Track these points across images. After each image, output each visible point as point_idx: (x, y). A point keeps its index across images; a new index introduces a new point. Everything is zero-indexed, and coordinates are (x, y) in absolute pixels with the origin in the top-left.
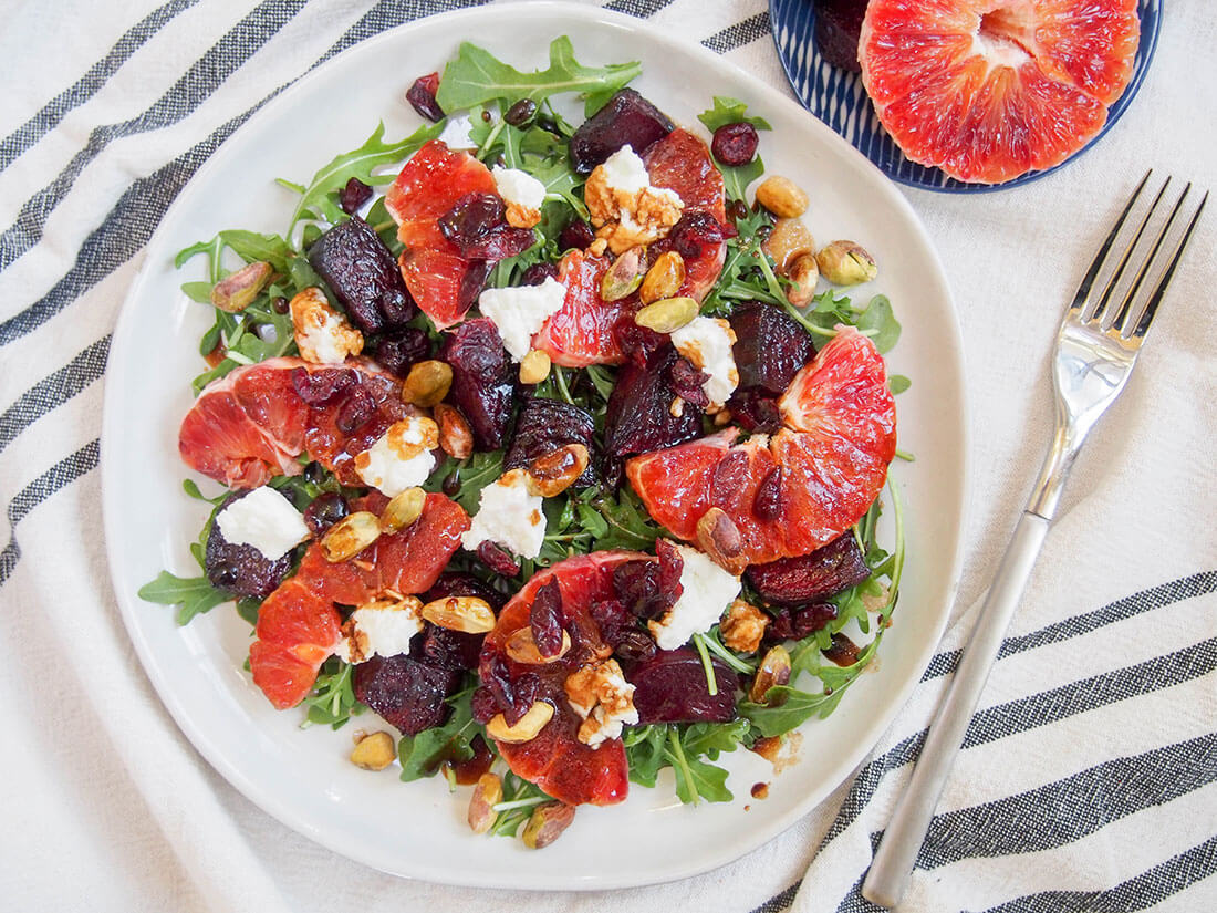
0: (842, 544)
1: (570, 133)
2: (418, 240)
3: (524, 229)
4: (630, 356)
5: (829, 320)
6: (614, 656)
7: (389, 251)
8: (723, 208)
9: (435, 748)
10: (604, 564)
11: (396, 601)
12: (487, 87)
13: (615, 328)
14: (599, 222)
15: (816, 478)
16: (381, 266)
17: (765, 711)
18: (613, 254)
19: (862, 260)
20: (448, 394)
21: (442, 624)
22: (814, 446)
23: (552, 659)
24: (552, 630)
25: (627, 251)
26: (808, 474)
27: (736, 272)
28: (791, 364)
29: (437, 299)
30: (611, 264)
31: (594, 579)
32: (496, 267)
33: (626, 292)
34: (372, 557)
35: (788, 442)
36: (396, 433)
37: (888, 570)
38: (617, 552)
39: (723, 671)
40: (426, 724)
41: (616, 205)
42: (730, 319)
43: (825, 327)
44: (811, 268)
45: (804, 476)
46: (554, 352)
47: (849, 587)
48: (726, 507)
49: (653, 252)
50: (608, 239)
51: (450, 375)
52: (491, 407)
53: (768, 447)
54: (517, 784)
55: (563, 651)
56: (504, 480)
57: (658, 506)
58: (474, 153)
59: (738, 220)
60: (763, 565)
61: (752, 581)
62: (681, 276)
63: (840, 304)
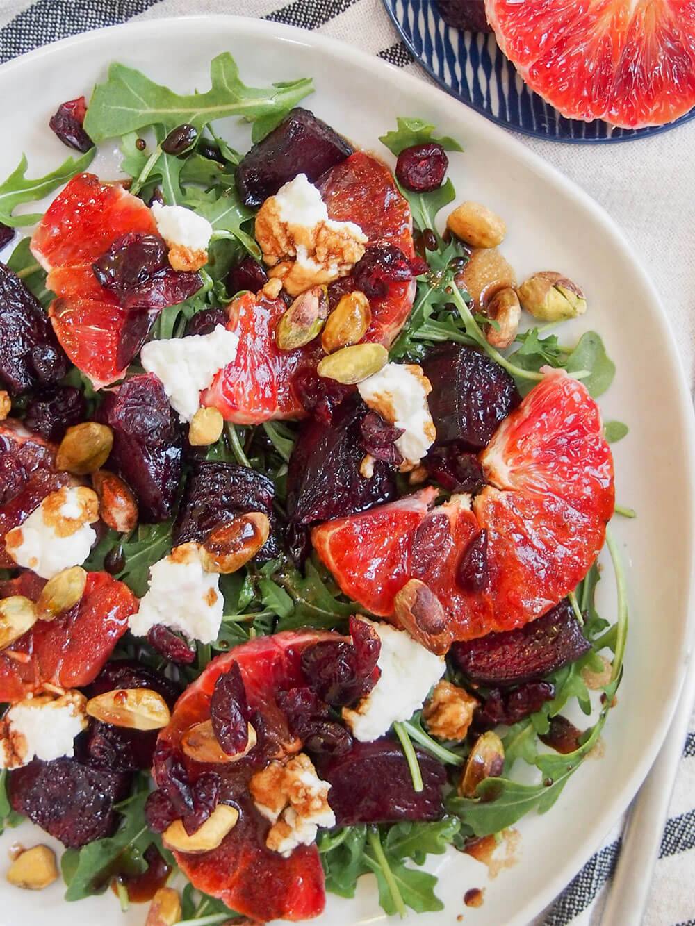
0: (558, 614)
1: (235, 160)
2: (70, 289)
3: (189, 273)
4: (312, 412)
5: (534, 362)
6: (306, 750)
7: (36, 300)
8: (411, 240)
9: (104, 862)
10: (291, 647)
11: (56, 697)
12: (141, 112)
13: (294, 379)
14: (272, 260)
15: (526, 542)
16: (28, 318)
17: (476, 808)
18: (289, 295)
19: (569, 293)
20: (109, 459)
21: (109, 721)
22: (522, 506)
23: (237, 756)
24: (235, 726)
25: (305, 292)
26: (517, 537)
27: (428, 310)
28: (493, 413)
29: (94, 354)
30: (287, 307)
31: (279, 663)
32: (158, 316)
33: (306, 339)
34: (27, 647)
35: (494, 502)
36: (52, 507)
37: (610, 642)
38: (305, 632)
39: (428, 763)
40: (92, 834)
41: (291, 241)
42: (423, 365)
43: (530, 369)
44: (512, 305)
45: (511, 540)
46: (227, 410)
47: (568, 664)
48: (426, 578)
49: (334, 293)
50: (283, 278)
51: (111, 438)
52: (157, 473)
53: (472, 508)
54: (197, 899)
55: (248, 747)
56: (176, 555)
57: (350, 579)
58: (128, 186)
59: (427, 251)
60: (469, 642)
61: (457, 660)
62: (367, 318)
63: (545, 343)
